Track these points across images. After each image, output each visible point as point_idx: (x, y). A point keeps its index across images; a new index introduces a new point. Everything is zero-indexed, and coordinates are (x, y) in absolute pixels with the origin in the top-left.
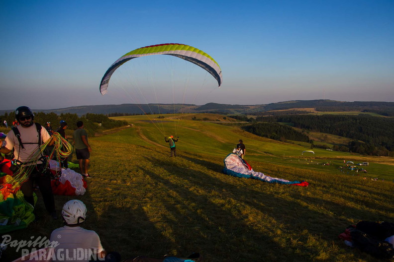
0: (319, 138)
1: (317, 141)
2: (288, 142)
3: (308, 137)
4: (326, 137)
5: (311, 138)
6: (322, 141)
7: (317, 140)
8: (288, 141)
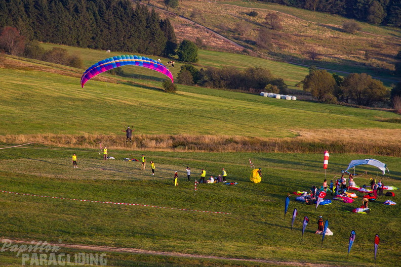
0: (234, 34)
1: (220, 50)
2: (45, 57)
3: (164, 25)
4: (271, 25)
5: (184, 32)
6: (249, 46)
7: (220, 42)
8: (47, 47)
